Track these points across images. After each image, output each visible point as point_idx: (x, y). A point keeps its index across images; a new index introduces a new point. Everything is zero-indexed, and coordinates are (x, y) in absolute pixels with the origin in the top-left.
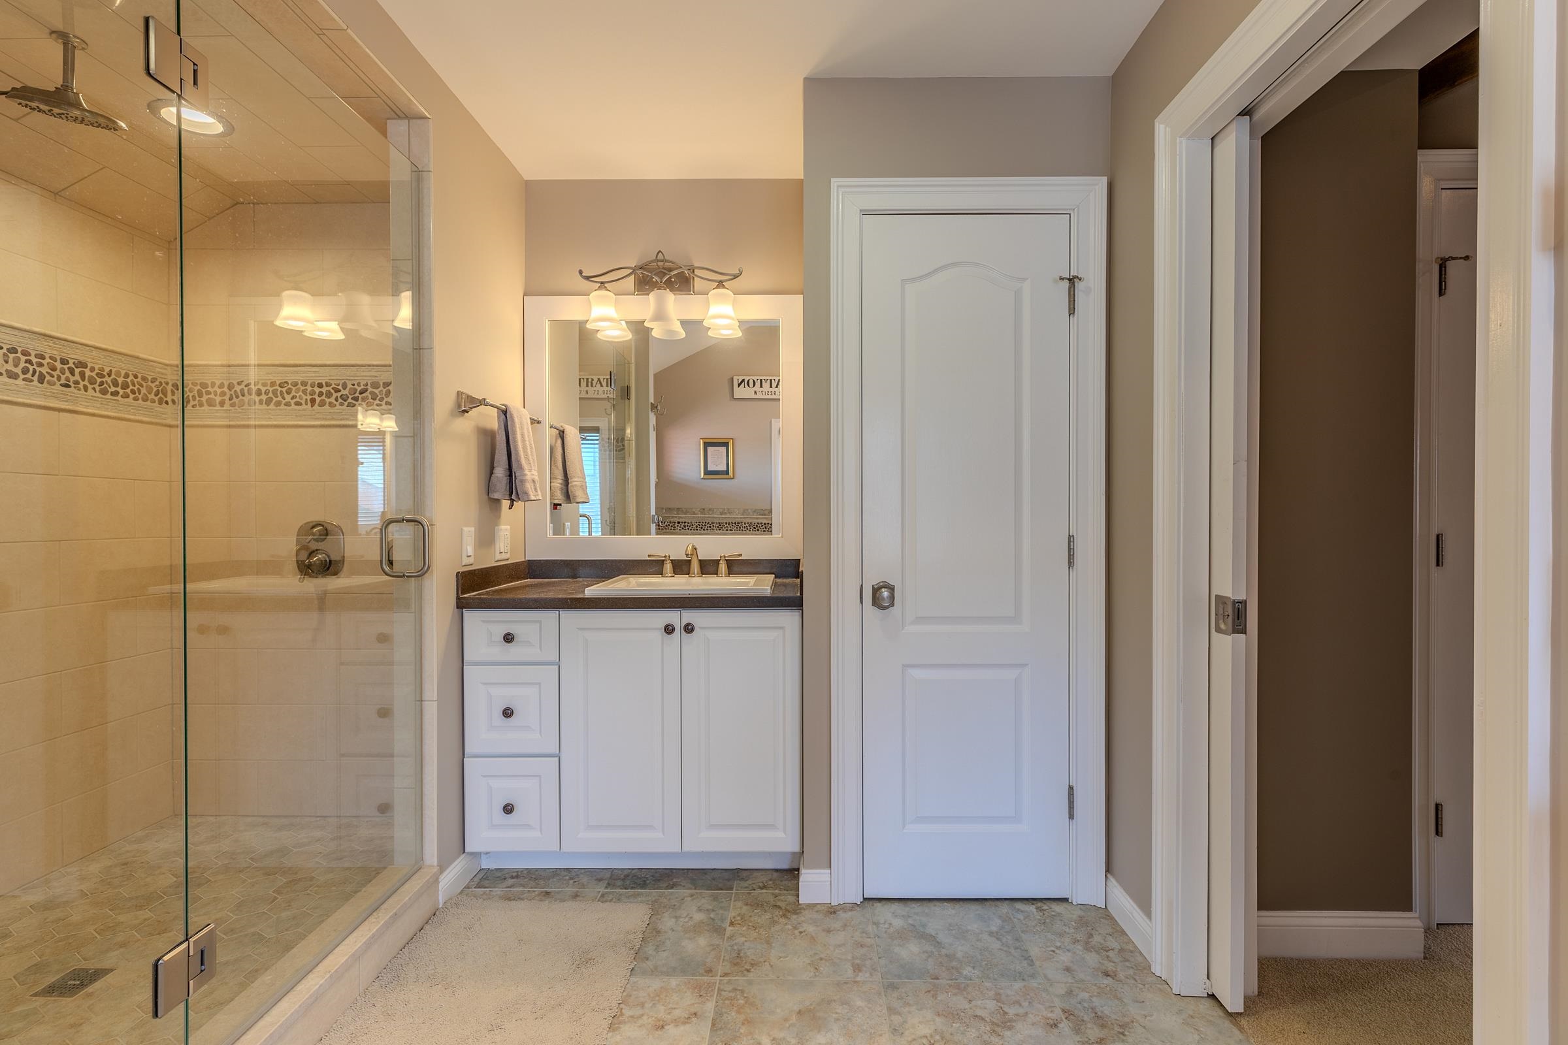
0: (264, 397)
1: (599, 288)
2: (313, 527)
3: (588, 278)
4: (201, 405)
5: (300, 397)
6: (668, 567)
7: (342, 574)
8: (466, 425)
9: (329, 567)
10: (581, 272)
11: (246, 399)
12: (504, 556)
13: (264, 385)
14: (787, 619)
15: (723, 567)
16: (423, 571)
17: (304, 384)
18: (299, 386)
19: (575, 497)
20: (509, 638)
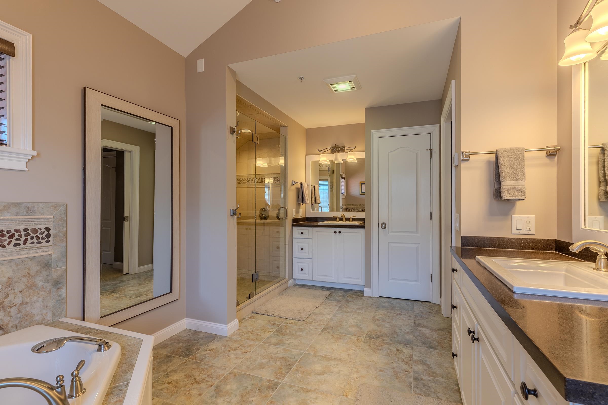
0: (254, 181)
1: (322, 153)
2: (263, 209)
3: (320, 151)
4: (242, 183)
5: (261, 181)
6: (338, 219)
7: (268, 219)
8: (294, 188)
9: (265, 218)
10: (318, 150)
11: (250, 182)
12: (301, 216)
13: (254, 179)
14: (361, 231)
15: (351, 219)
16: (286, 218)
17: (261, 178)
18: (260, 179)
19: (317, 202)
20: (302, 233)
